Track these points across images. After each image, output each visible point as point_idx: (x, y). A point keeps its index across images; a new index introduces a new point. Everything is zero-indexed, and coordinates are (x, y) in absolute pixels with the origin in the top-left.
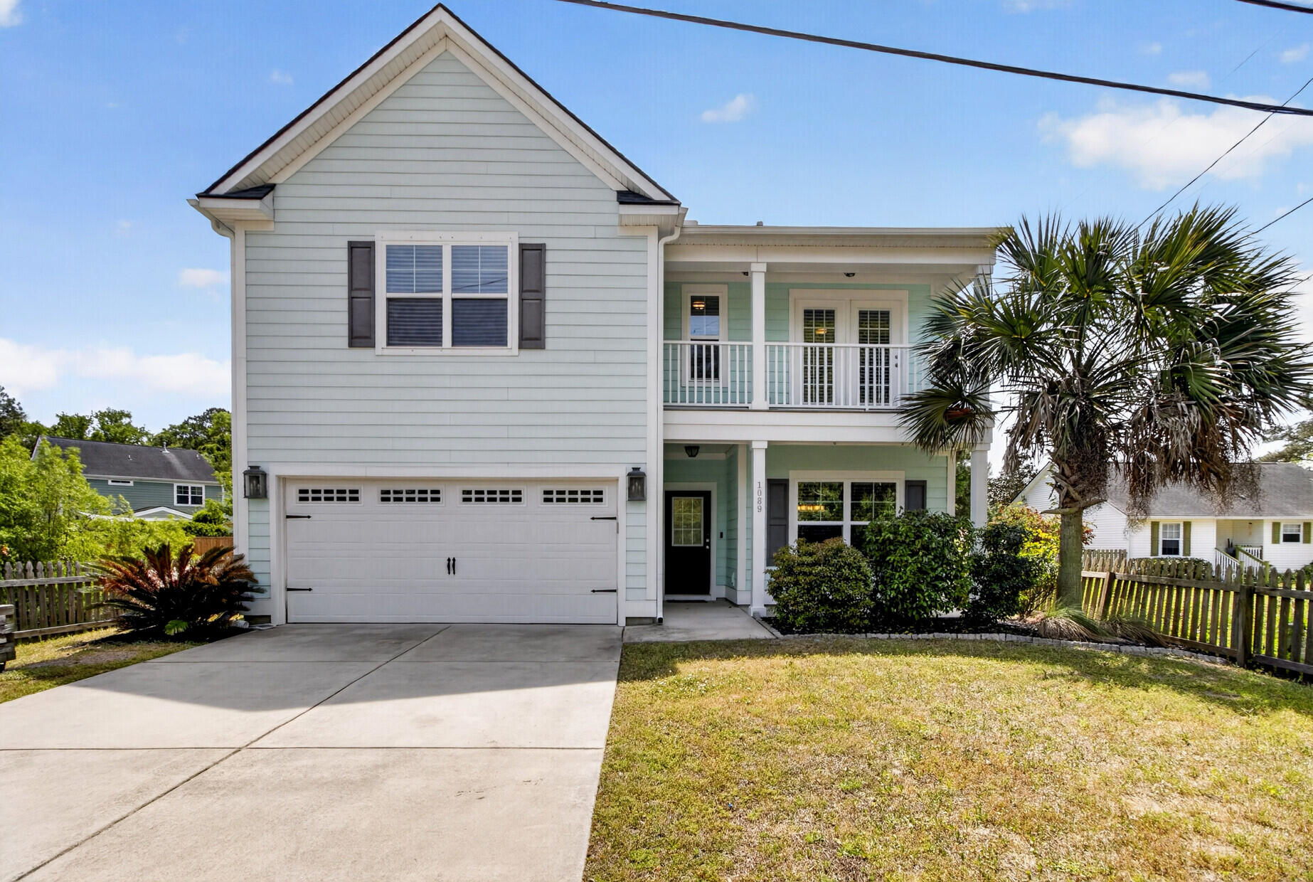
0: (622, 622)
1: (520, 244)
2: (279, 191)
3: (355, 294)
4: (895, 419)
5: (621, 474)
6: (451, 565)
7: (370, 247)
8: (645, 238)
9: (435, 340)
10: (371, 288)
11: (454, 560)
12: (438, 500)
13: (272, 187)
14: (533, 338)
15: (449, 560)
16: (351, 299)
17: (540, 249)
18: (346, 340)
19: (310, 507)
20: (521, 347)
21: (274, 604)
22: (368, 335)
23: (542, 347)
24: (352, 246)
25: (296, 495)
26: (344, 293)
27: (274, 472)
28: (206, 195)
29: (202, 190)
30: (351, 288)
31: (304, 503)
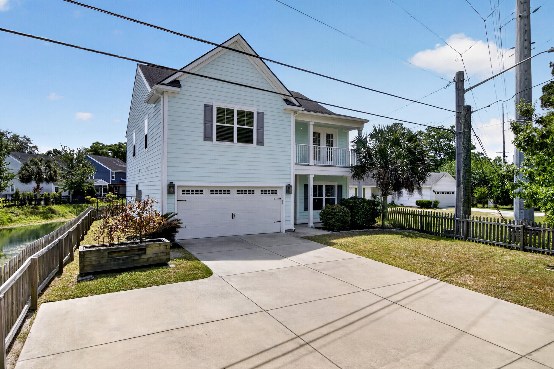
0: (284, 232)
1: (257, 112)
2: (182, 83)
3: (206, 122)
4: (348, 169)
5: (284, 185)
6: (233, 216)
7: (211, 107)
8: (290, 114)
9: (232, 140)
10: (211, 121)
11: (234, 214)
12: (229, 193)
13: (178, 81)
14: (261, 142)
15: (232, 214)
16: (205, 124)
17: (263, 114)
18: (203, 138)
19: (186, 197)
20: (257, 144)
22: (210, 137)
23: (263, 145)
24: (205, 106)
25: (181, 192)
26: (202, 121)
27: (177, 184)
30: (205, 121)
31: (184, 195)
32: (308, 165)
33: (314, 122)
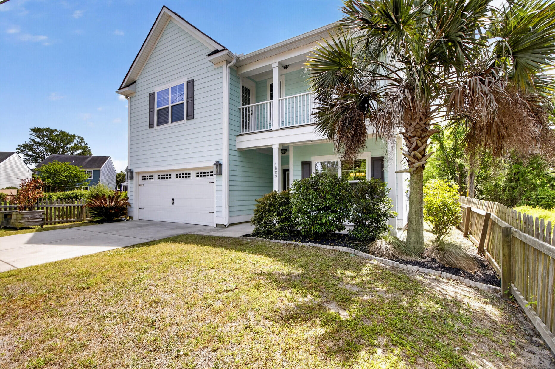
0: (215, 226)
1: (187, 81)
2: (137, 82)
3: (150, 110)
6: (173, 201)
7: (153, 94)
8: (222, 67)
9: (167, 121)
10: (154, 108)
11: (174, 199)
12: (170, 178)
13: (135, 82)
14: (191, 116)
15: (172, 199)
16: (150, 112)
17: (193, 81)
18: (148, 126)
19: (144, 182)
20: (187, 120)
21: (135, 212)
22: (153, 123)
23: (193, 118)
24: (150, 95)
25: (141, 178)
26: (148, 111)
27: (135, 171)
28: (120, 89)
29: (119, 88)
31: (143, 180)
32: (271, 131)
33: (279, 62)
